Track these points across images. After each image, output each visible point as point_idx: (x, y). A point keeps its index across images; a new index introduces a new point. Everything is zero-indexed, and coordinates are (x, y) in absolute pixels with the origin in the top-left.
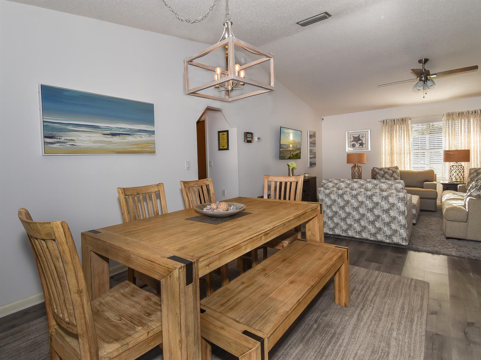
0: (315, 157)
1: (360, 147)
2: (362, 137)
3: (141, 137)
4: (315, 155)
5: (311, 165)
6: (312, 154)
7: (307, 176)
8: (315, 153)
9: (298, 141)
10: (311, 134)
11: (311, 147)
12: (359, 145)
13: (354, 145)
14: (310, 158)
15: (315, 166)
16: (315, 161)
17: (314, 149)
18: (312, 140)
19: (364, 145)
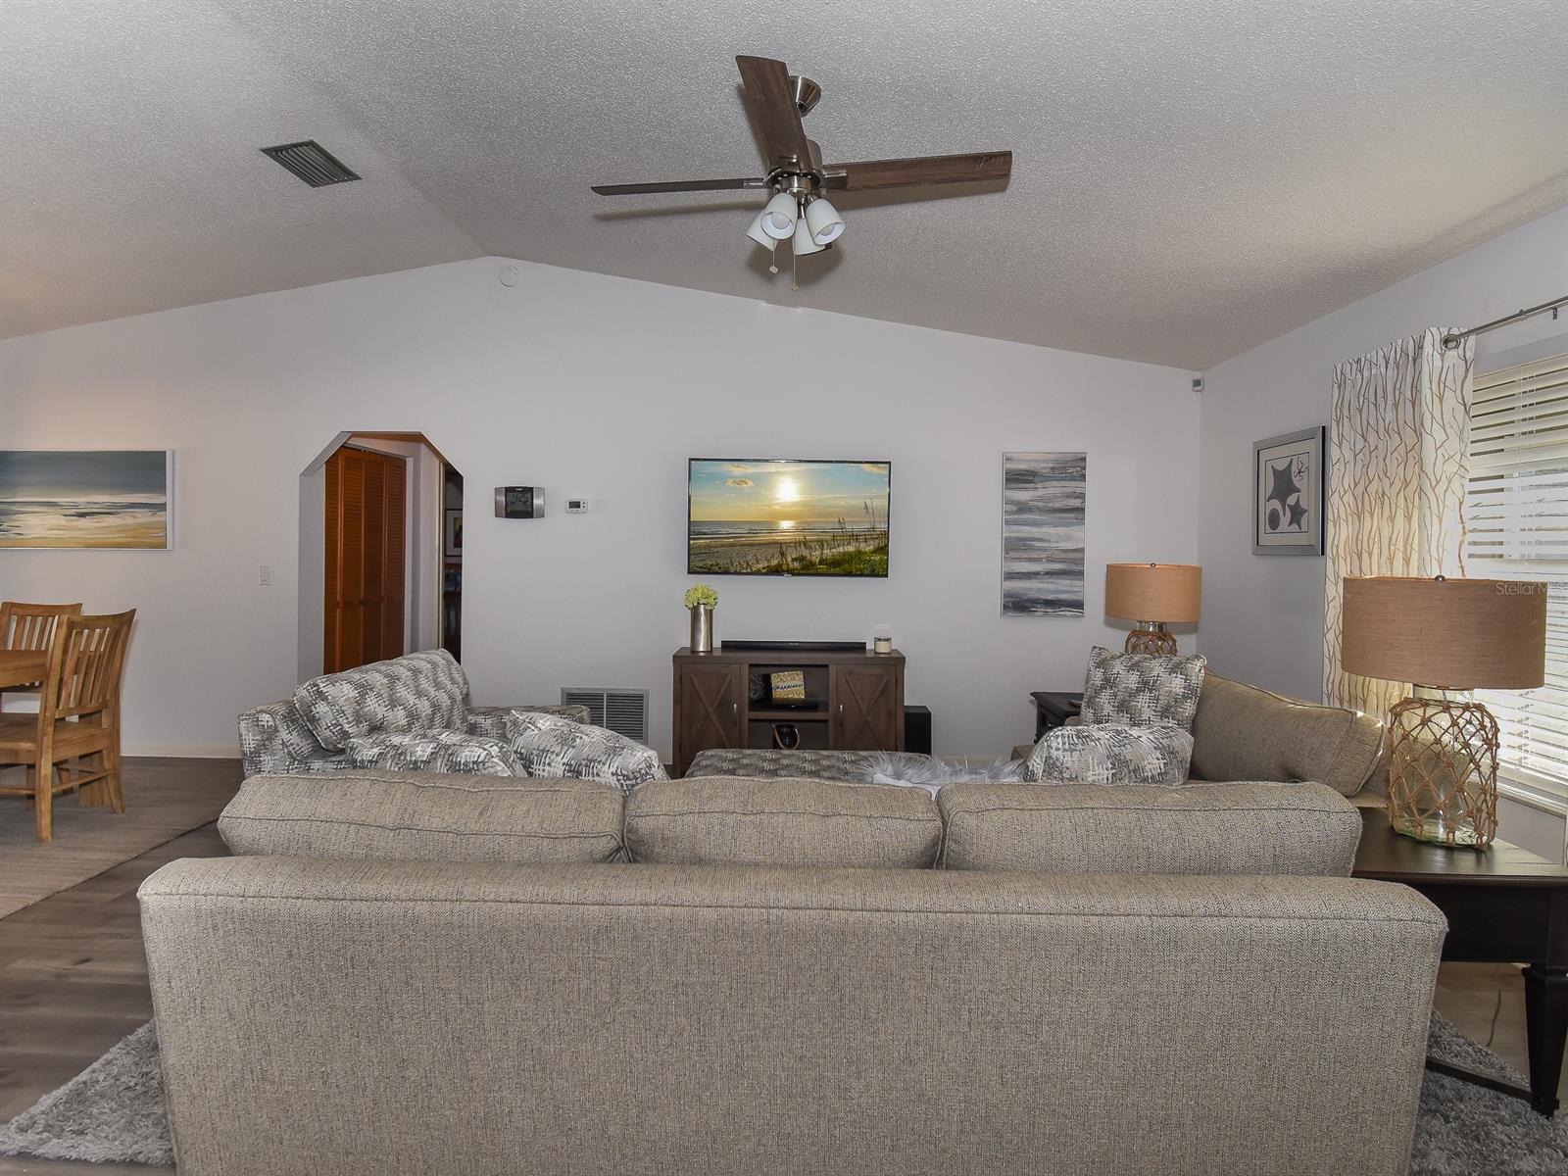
0: (1078, 573)
1: (1290, 529)
2: (1300, 472)
3: (135, 517)
4: (1078, 561)
5: (1018, 605)
6: (1031, 560)
7: (883, 648)
8: (1077, 555)
9: (860, 503)
10: (1024, 466)
11: (1016, 528)
12: (1290, 515)
13: (1274, 520)
14: (1010, 576)
15: (1079, 617)
16: (1075, 589)
17: (1056, 535)
18: (1040, 493)
19: (1304, 520)
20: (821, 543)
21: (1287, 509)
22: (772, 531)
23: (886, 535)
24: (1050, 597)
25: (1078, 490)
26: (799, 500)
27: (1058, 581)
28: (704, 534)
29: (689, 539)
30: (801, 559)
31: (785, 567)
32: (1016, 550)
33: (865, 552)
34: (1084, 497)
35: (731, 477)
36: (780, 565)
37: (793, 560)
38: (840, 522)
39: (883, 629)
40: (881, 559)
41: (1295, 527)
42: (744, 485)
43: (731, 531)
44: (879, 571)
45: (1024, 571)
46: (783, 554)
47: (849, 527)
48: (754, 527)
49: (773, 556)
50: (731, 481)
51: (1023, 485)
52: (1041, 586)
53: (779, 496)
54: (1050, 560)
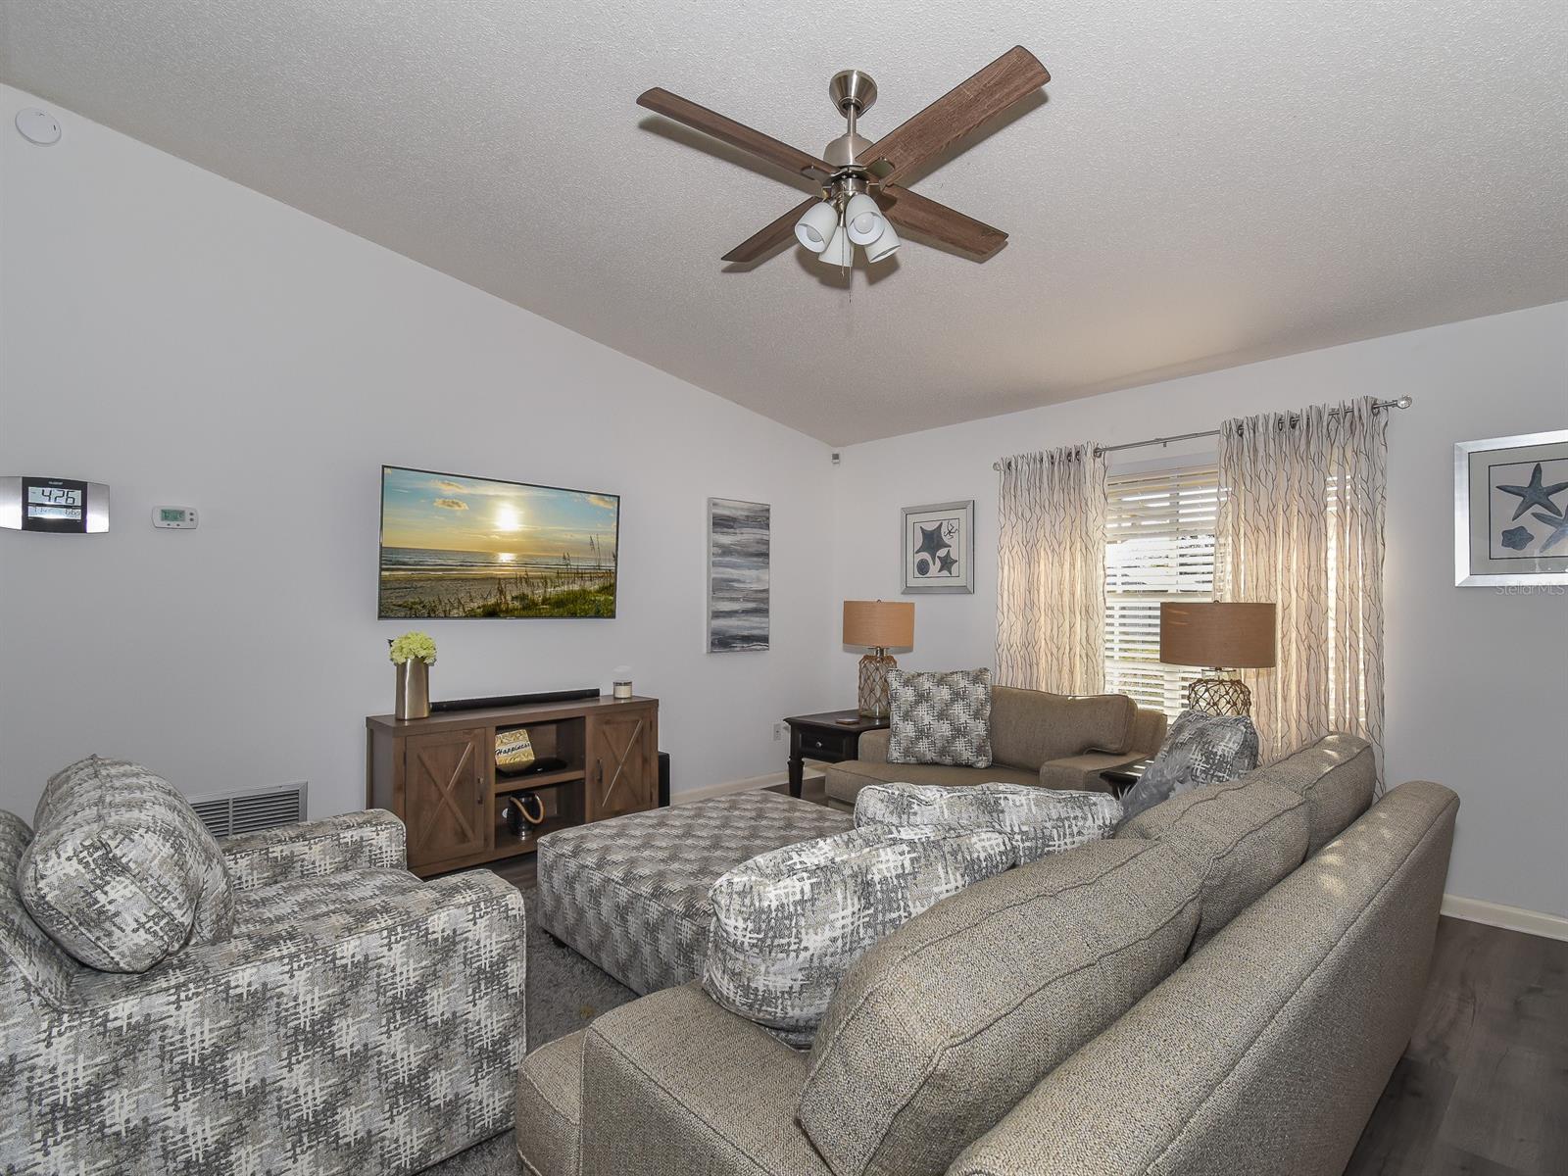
0: (766, 611)
1: (940, 574)
2: (950, 532)
4: (766, 601)
5: (722, 642)
6: (732, 599)
7: (623, 693)
8: (764, 595)
9: (586, 538)
10: (726, 512)
11: (721, 569)
12: (940, 564)
13: (923, 568)
14: (717, 615)
15: (765, 650)
16: (763, 625)
17: (748, 577)
18: (738, 538)
19: (954, 568)
20: (544, 579)
21: (937, 559)
22: (490, 564)
23: (612, 574)
24: (746, 633)
25: (765, 538)
26: (520, 530)
27: (752, 619)
28: (404, 564)
29: (382, 570)
30: (522, 597)
31: (503, 607)
32: (721, 590)
33: (590, 592)
34: (768, 544)
35: (440, 497)
36: (497, 604)
37: (513, 598)
38: (564, 558)
39: (622, 672)
40: (605, 600)
41: (945, 573)
42: (457, 508)
43: (440, 562)
44: (606, 611)
45: (726, 610)
46: (501, 592)
47: (574, 564)
48: (467, 559)
49: (490, 593)
50: (441, 501)
51: (725, 530)
52: (740, 623)
53: (497, 524)
54: (747, 600)
